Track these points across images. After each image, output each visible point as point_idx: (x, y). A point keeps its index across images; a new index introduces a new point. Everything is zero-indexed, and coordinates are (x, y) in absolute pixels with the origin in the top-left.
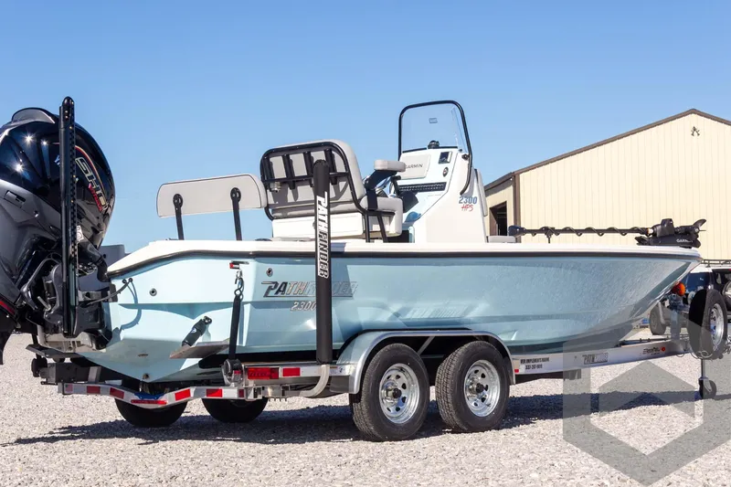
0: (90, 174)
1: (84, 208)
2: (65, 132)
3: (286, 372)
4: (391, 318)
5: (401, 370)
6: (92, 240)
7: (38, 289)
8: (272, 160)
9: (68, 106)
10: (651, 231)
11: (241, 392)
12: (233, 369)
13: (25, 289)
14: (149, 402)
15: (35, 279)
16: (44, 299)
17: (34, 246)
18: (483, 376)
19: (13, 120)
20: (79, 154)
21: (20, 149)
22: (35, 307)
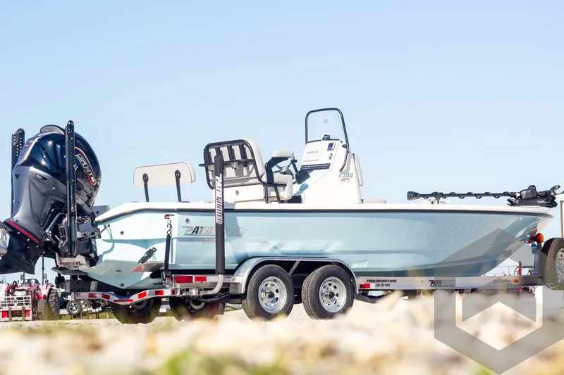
0: (85, 164)
1: (83, 184)
2: (69, 141)
3: (197, 279)
4: (271, 250)
5: (275, 281)
6: (87, 203)
7: (56, 230)
8: (210, 150)
9: (71, 126)
10: (518, 195)
11: (173, 292)
12: (167, 276)
13: (47, 231)
14: (124, 301)
15: (53, 225)
16: (59, 237)
17: (53, 206)
18: (335, 287)
19: (41, 133)
20: (78, 152)
21: (44, 150)
22: (54, 242)
